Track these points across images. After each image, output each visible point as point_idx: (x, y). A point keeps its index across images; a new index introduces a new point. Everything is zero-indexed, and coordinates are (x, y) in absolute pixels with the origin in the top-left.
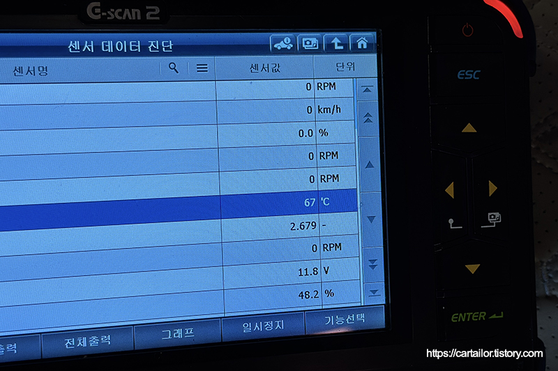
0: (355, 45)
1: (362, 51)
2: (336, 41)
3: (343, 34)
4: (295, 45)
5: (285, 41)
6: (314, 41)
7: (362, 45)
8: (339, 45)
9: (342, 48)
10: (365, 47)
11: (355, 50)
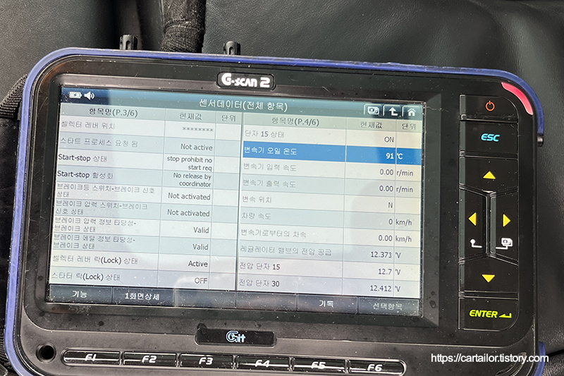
0: (406, 113)
1: (412, 118)
2: (393, 110)
3: (399, 106)
6: (377, 109)
7: (412, 114)
8: (394, 112)
9: (396, 115)
10: (414, 115)
11: (406, 117)
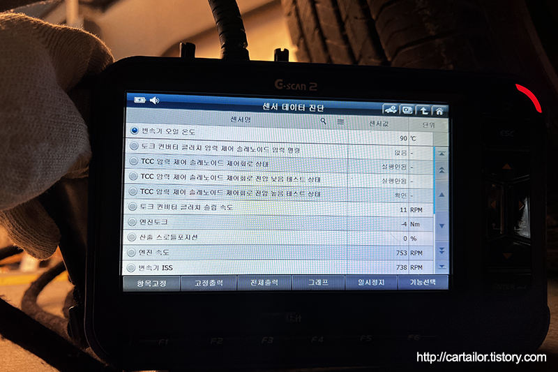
0: (435, 112)
1: (439, 116)
2: (423, 109)
3: (428, 105)
4: (398, 111)
5: (392, 108)
6: (410, 109)
7: (440, 113)
8: (425, 112)
11: (435, 115)
